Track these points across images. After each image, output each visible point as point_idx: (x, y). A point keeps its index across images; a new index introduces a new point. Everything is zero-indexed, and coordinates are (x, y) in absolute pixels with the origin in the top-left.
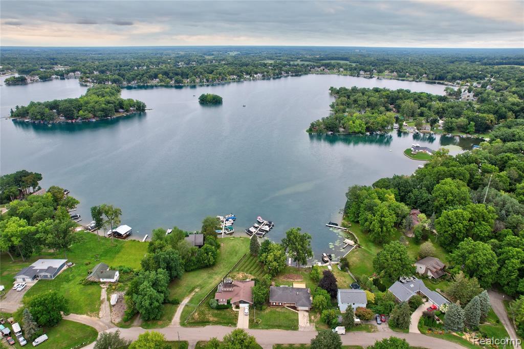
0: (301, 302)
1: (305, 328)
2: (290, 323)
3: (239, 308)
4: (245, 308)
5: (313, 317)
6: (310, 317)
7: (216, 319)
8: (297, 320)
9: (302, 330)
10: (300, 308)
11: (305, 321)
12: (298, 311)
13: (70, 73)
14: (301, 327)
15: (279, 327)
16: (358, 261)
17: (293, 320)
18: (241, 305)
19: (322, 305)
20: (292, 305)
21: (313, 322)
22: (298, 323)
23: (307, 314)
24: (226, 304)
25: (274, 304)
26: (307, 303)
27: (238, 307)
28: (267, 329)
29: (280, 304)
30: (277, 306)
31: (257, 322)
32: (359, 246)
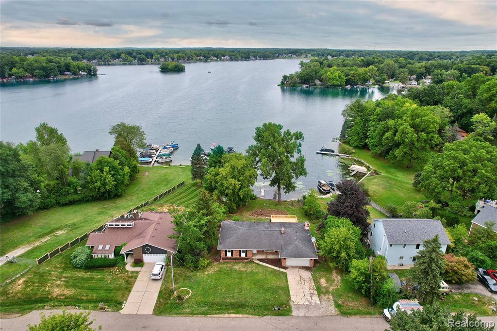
0: (290, 248)
1: (307, 307)
2: (268, 296)
3: (142, 266)
4: (155, 263)
5: (323, 281)
6: (316, 281)
7: (69, 292)
8: (286, 290)
9: (301, 314)
10: (290, 262)
11: (307, 291)
12: (285, 268)
13: (29, 56)
14: (298, 307)
15: (239, 307)
16: (381, 190)
17: (274, 290)
18: (147, 258)
19: (347, 248)
20: (271, 257)
21: (327, 292)
22: (289, 296)
23: (307, 275)
24: (112, 256)
25: (229, 255)
26: (305, 249)
27: (139, 262)
28: (205, 314)
29: (243, 255)
30: (236, 259)
31: (180, 298)
32: (376, 173)
